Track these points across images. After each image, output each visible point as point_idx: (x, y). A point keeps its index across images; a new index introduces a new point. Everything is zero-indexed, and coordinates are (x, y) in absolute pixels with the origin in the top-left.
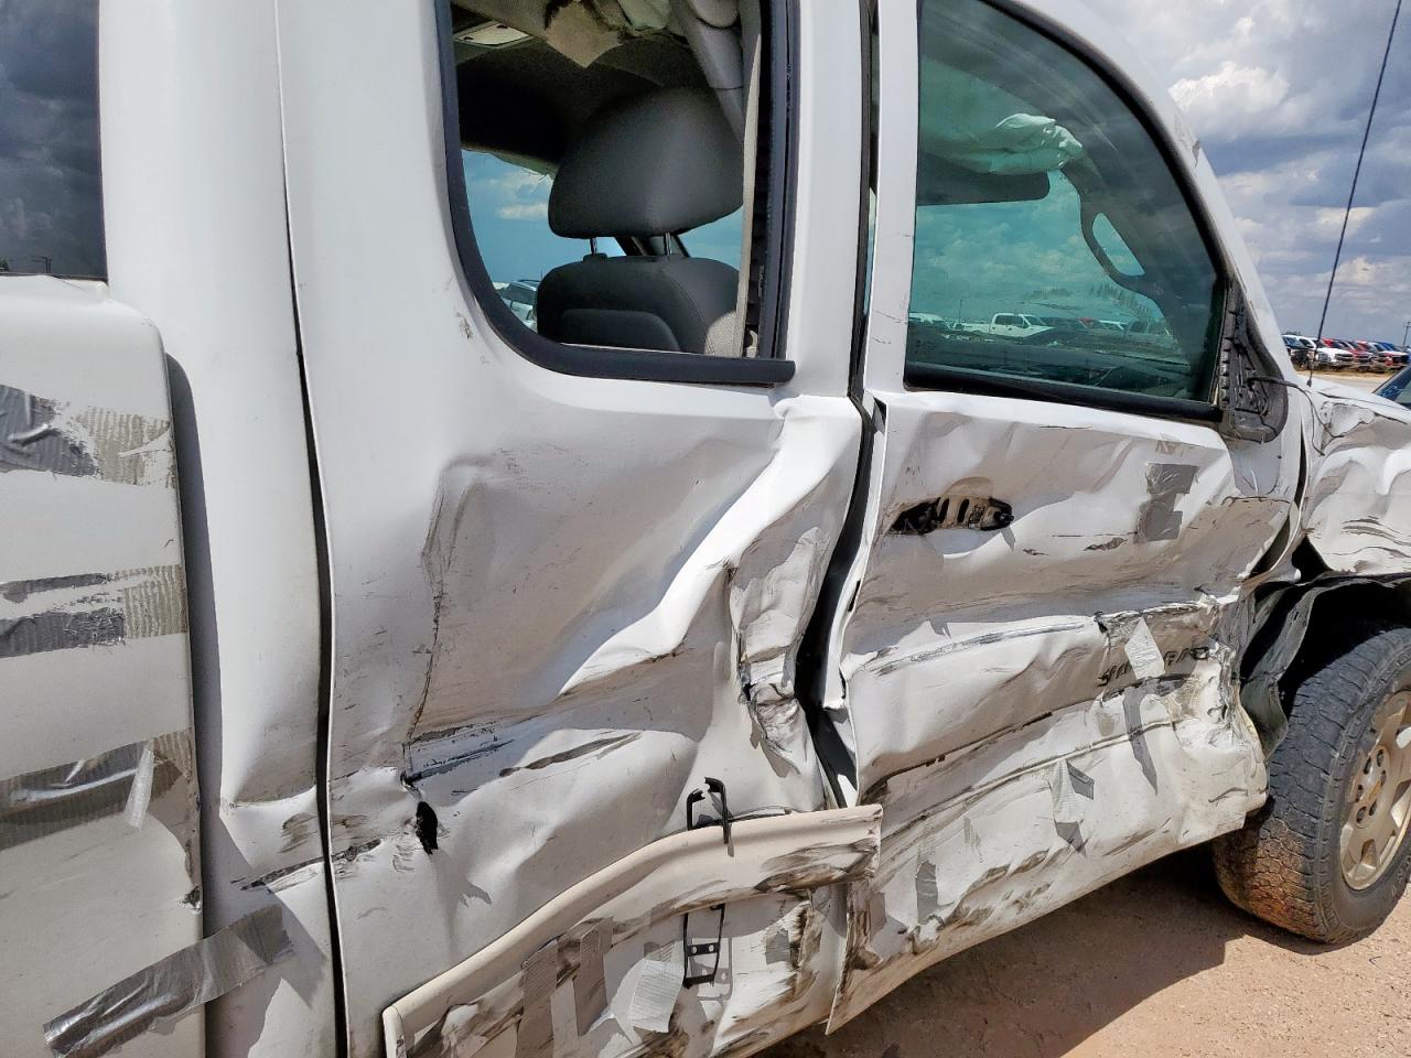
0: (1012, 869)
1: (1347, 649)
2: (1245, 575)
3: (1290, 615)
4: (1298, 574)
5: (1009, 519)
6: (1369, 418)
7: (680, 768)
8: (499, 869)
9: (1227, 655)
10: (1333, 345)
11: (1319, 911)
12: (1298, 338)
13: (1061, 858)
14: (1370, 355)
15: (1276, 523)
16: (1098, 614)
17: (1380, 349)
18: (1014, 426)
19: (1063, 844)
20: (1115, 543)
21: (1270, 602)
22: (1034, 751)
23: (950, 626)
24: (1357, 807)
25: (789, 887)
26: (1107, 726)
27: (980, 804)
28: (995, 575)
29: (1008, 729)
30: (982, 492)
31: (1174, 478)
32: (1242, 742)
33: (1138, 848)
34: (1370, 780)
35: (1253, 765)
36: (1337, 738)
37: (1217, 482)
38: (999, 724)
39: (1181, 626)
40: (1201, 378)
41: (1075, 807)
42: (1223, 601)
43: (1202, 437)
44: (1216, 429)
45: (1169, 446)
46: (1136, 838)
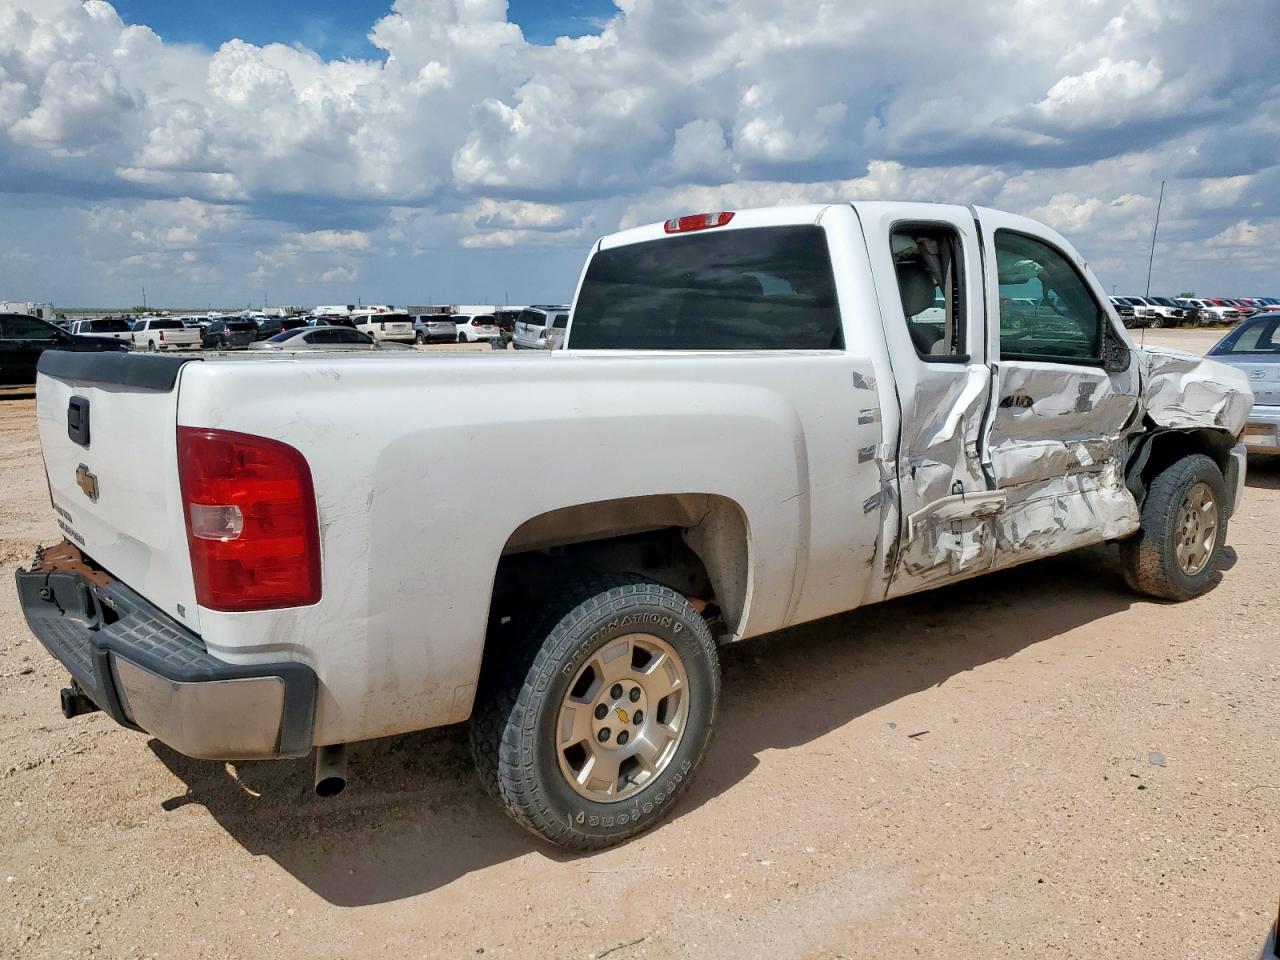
0: (1041, 532)
1: (1174, 463)
2: (1121, 427)
3: (1144, 448)
4: (1145, 428)
5: (1032, 403)
6: (1170, 361)
7: (949, 476)
8: (923, 490)
9: (1117, 463)
10: (1221, 303)
11: (1170, 581)
12: (1189, 300)
13: (1057, 533)
14: (1255, 310)
15: (1132, 405)
16: (1064, 441)
17: (1263, 304)
18: (1033, 371)
19: (1058, 526)
20: (1068, 413)
21: (1135, 442)
22: (1044, 492)
24: (1184, 538)
25: (980, 515)
26: (1070, 487)
27: (1028, 507)
28: (1029, 423)
29: (1035, 481)
30: (1023, 393)
31: (1088, 388)
32: (1126, 499)
33: (1087, 534)
34: (1190, 525)
35: (1132, 510)
36: (1170, 500)
37: (1105, 389)
38: (1033, 477)
39: (1095, 447)
40: (1095, 349)
41: (1061, 514)
42: (1113, 439)
43: (1098, 372)
44: (1103, 368)
45: (1086, 376)
46: (1085, 530)
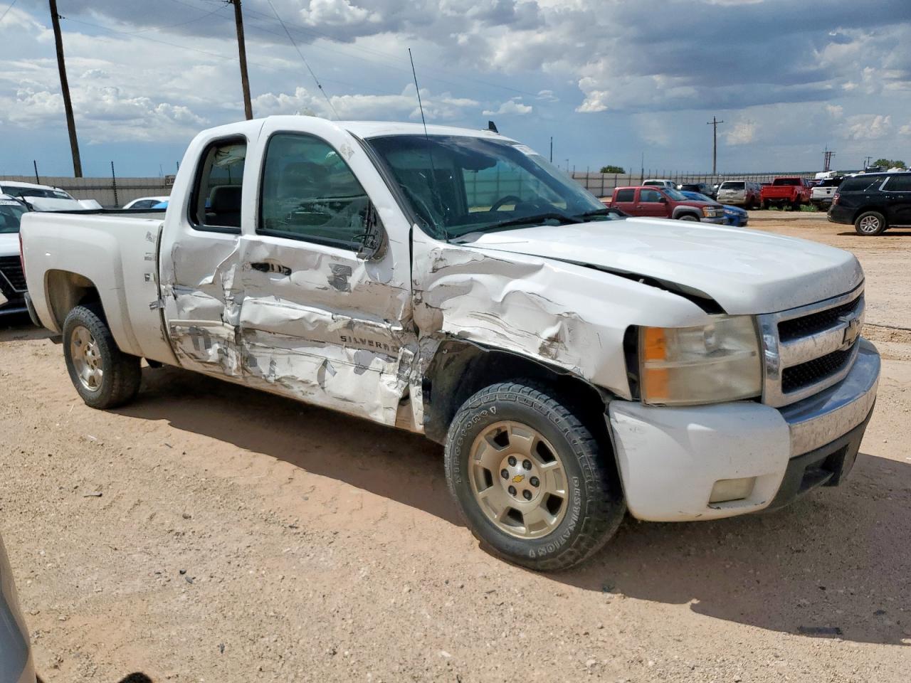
0: (299, 379)
2: (399, 319)
5: (291, 273)
8: (188, 309)
13: (316, 388)
19: (317, 383)
20: (325, 289)
23: (281, 299)
26: (349, 358)
27: (294, 356)
28: (289, 289)
29: (303, 339)
30: (282, 264)
31: (342, 270)
37: (363, 275)
38: (296, 333)
42: (394, 328)
43: (350, 255)
45: (337, 258)
46: (345, 400)
